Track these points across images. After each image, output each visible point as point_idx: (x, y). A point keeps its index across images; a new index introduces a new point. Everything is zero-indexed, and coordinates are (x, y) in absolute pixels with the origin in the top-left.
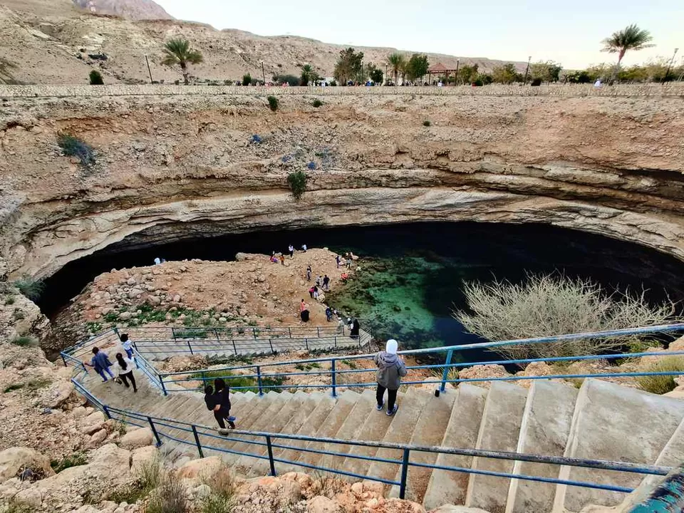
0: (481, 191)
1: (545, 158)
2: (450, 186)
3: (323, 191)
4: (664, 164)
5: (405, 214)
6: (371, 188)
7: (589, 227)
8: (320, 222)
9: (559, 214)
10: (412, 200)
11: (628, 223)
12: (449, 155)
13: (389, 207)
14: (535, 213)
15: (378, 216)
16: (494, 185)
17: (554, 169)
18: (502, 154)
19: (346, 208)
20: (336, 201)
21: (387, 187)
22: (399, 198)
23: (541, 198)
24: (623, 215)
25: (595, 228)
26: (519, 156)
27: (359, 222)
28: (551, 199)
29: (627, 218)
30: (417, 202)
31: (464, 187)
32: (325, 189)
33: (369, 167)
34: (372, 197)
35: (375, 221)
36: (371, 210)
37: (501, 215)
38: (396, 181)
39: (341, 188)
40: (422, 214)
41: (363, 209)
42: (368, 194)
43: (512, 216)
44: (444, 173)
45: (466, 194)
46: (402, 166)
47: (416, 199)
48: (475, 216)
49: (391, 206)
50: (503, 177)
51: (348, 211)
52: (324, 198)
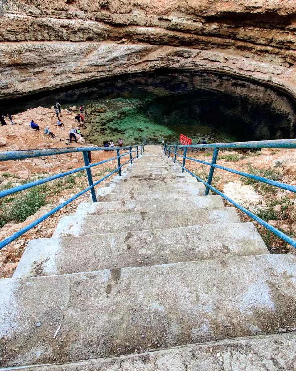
0: (134, 43)
1: (170, 8)
2: (113, 40)
3: (7, 43)
4: (229, 7)
5: (84, 72)
6: (54, 42)
7: (186, 65)
8: (11, 91)
9: (174, 58)
10: (88, 57)
11: (204, 58)
12: (109, 6)
13: (71, 65)
14: (162, 59)
15: (63, 76)
16: (142, 36)
17: (175, 19)
18: (145, 6)
19: (32, 70)
20: (23, 59)
21: (68, 40)
22: (78, 54)
23: (165, 47)
24: (201, 53)
25: (189, 65)
26: (155, 7)
27: (49, 85)
28: (169, 47)
29: (204, 54)
30: (93, 58)
31: (124, 40)
32: (8, 40)
33: (47, 14)
34: (56, 54)
35: (62, 82)
36: (58, 70)
37: (143, 65)
38: (75, 32)
39: (26, 40)
40: (97, 71)
41: (48, 70)
42: (53, 50)
43: (150, 64)
44: (108, 26)
45: (125, 46)
46: (76, 15)
47: (91, 55)
48: (129, 68)
49: (73, 64)
50: (146, 28)
51: (34, 74)
52: (10, 54)
